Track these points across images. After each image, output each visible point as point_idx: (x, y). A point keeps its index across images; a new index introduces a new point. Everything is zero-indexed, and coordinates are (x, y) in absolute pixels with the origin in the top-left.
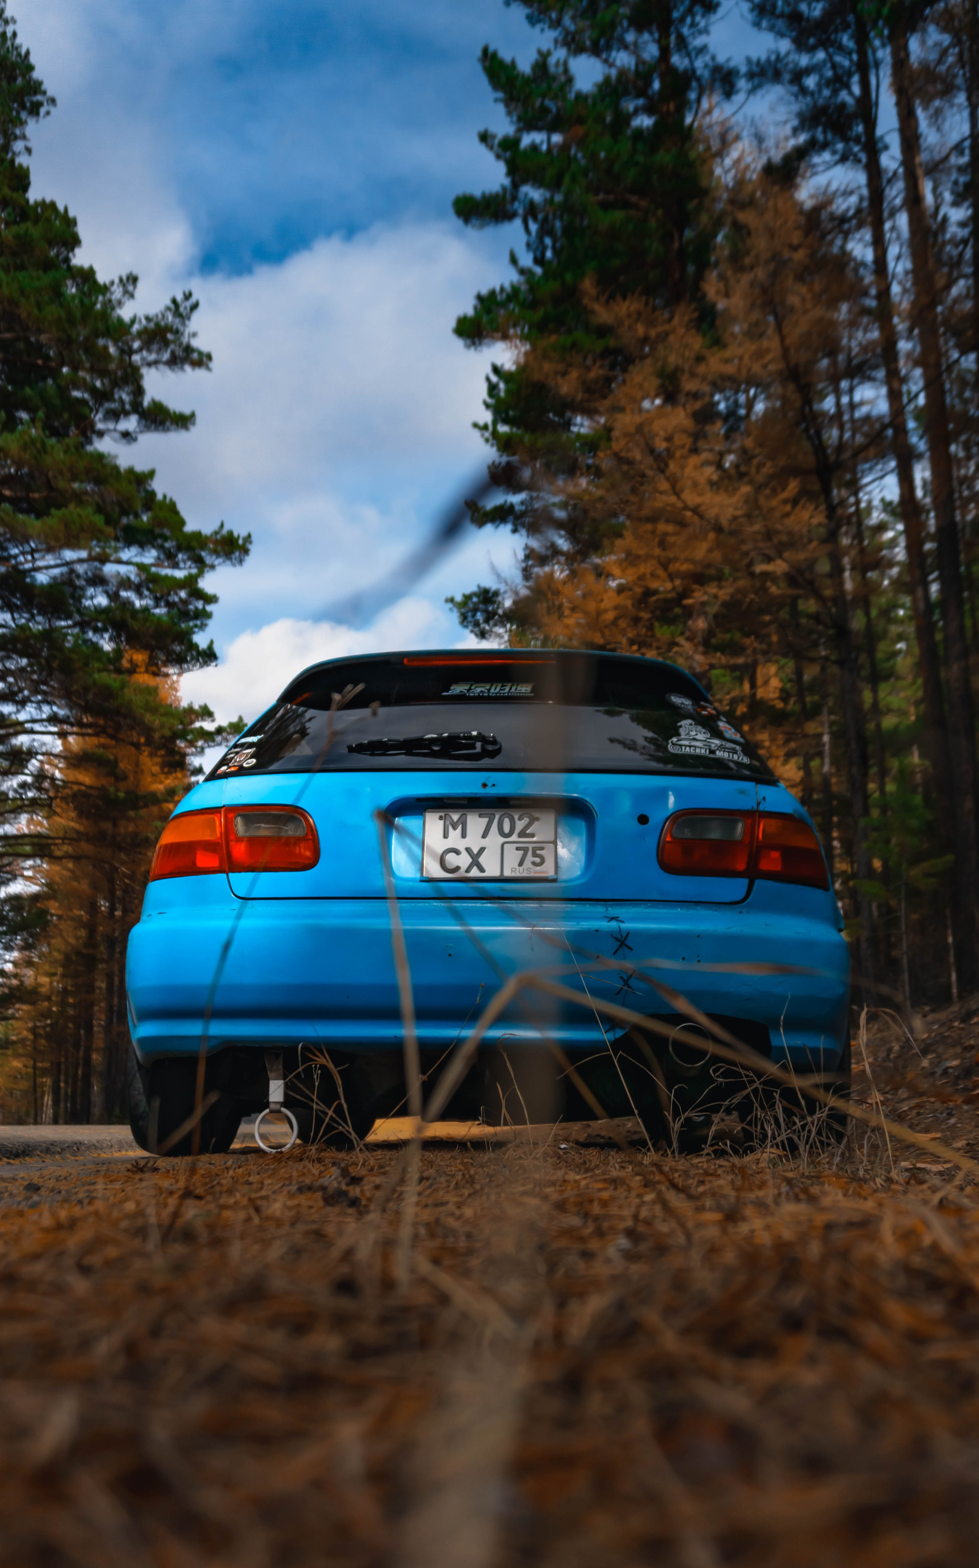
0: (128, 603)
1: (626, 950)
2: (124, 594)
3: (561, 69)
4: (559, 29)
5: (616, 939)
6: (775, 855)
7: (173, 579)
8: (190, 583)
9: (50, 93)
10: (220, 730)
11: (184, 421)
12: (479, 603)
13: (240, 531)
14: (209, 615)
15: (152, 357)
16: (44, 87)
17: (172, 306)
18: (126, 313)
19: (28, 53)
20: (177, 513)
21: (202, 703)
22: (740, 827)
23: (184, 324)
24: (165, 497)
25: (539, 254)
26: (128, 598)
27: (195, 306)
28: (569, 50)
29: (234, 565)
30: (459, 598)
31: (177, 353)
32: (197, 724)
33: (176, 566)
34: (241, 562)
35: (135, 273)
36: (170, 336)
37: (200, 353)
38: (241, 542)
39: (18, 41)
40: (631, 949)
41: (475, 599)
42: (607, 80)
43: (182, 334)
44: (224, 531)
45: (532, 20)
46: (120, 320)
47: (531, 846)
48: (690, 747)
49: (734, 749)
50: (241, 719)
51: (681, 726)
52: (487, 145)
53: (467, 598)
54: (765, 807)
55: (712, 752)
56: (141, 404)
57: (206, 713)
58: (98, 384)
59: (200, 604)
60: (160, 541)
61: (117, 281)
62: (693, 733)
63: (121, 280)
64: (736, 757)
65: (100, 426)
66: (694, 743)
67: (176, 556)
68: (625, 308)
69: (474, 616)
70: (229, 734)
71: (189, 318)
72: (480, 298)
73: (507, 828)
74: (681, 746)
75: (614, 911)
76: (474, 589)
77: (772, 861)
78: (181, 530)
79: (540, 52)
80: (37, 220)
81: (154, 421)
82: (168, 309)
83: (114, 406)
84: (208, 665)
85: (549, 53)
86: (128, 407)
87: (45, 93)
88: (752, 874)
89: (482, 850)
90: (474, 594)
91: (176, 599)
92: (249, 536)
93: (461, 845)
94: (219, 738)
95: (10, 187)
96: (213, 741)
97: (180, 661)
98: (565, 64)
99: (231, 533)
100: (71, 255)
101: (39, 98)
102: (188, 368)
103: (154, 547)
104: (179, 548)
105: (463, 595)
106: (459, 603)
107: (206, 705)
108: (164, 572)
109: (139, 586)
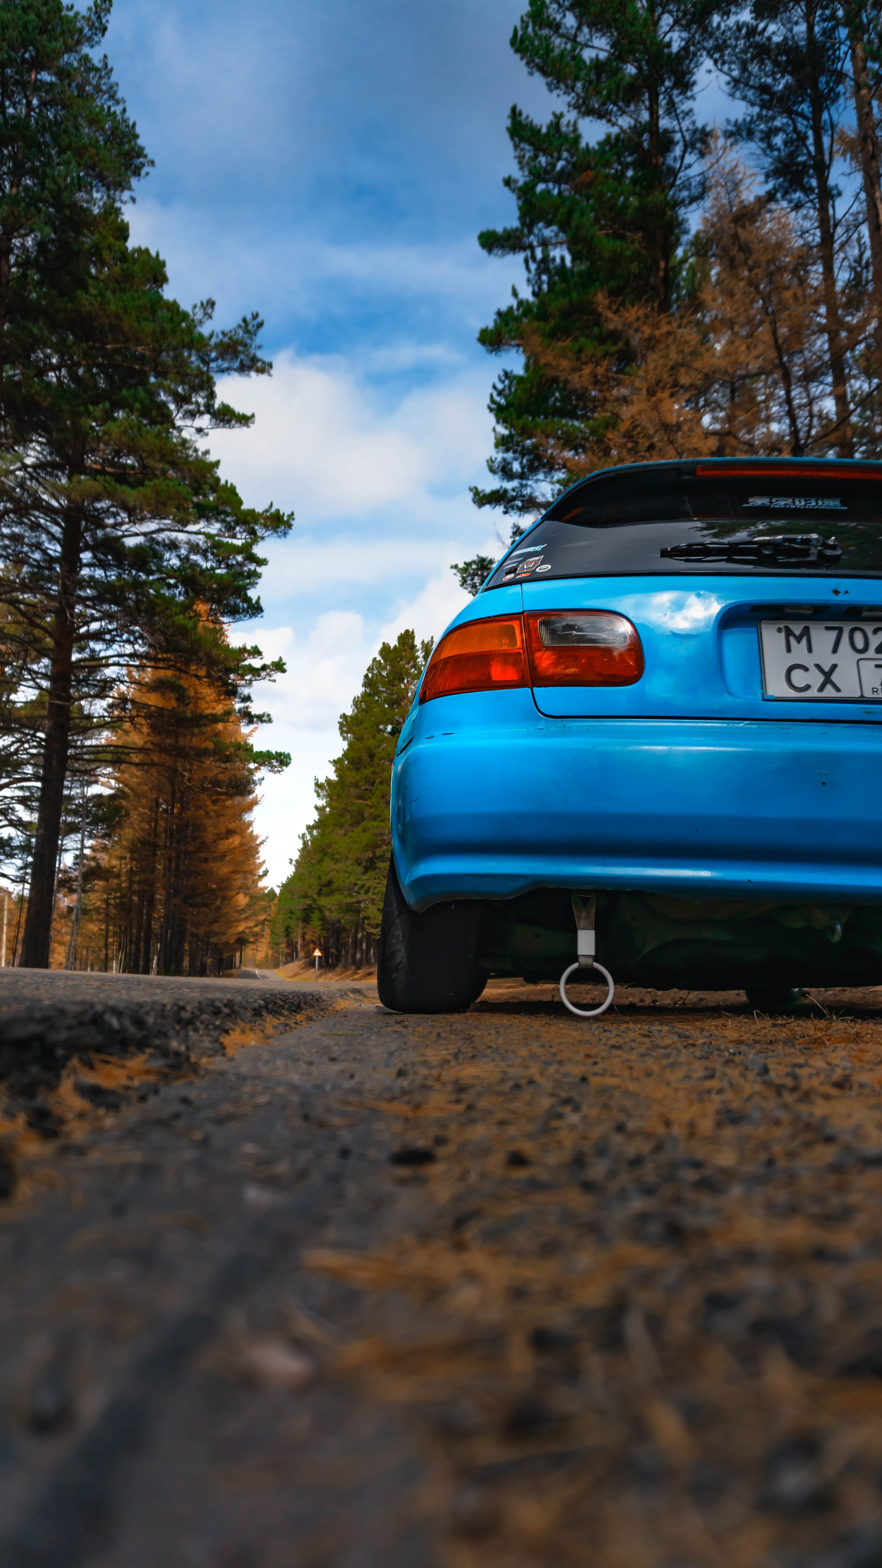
0: (196, 564)
2: (193, 557)
3: (571, 128)
4: (573, 95)
7: (234, 546)
8: (246, 550)
9: (150, 157)
10: (264, 667)
11: (245, 420)
12: (478, 569)
13: (285, 511)
14: (259, 576)
15: (226, 365)
16: (146, 152)
17: (243, 324)
18: (205, 330)
19: (134, 124)
20: (236, 495)
21: (254, 645)
23: (251, 339)
24: (227, 482)
25: (536, 289)
26: (196, 561)
27: (261, 325)
28: (579, 112)
29: (280, 537)
30: (461, 565)
31: (245, 362)
32: (246, 663)
33: (234, 536)
34: (285, 534)
35: (213, 299)
36: (240, 348)
37: (263, 362)
38: (285, 518)
39: (127, 115)
41: (474, 566)
42: (608, 136)
43: (250, 346)
44: (273, 510)
45: (550, 88)
46: (200, 334)
50: (281, 659)
52: (510, 189)
53: (468, 565)
56: (213, 406)
57: (256, 652)
58: (180, 390)
59: (252, 567)
60: (223, 516)
61: (199, 305)
63: (202, 304)
65: (178, 423)
67: (234, 529)
68: (633, 313)
69: (472, 579)
70: (272, 670)
71: (255, 335)
72: (499, 314)
73: (860, 643)
76: (475, 558)
78: (239, 508)
79: (554, 114)
80: (135, 261)
81: (222, 420)
82: (239, 326)
83: (192, 407)
84: (256, 616)
85: (562, 115)
86: (202, 408)
87: (146, 156)
89: (834, 667)
90: (474, 562)
91: (234, 562)
92: (293, 514)
93: (808, 660)
94: (263, 674)
95: (113, 237)
96: (259, 676)
97: (234, 612)
98: (575, 124)
99: (278, 511)
100: (160, 290)
101: (142, 160)
102: (253, 374)
103: (217, 521)
104: (237, 523)
105: (465, 563)
106: (461, 569)
107: (256, 647)
108: (225, 540)
109: (206, 551)
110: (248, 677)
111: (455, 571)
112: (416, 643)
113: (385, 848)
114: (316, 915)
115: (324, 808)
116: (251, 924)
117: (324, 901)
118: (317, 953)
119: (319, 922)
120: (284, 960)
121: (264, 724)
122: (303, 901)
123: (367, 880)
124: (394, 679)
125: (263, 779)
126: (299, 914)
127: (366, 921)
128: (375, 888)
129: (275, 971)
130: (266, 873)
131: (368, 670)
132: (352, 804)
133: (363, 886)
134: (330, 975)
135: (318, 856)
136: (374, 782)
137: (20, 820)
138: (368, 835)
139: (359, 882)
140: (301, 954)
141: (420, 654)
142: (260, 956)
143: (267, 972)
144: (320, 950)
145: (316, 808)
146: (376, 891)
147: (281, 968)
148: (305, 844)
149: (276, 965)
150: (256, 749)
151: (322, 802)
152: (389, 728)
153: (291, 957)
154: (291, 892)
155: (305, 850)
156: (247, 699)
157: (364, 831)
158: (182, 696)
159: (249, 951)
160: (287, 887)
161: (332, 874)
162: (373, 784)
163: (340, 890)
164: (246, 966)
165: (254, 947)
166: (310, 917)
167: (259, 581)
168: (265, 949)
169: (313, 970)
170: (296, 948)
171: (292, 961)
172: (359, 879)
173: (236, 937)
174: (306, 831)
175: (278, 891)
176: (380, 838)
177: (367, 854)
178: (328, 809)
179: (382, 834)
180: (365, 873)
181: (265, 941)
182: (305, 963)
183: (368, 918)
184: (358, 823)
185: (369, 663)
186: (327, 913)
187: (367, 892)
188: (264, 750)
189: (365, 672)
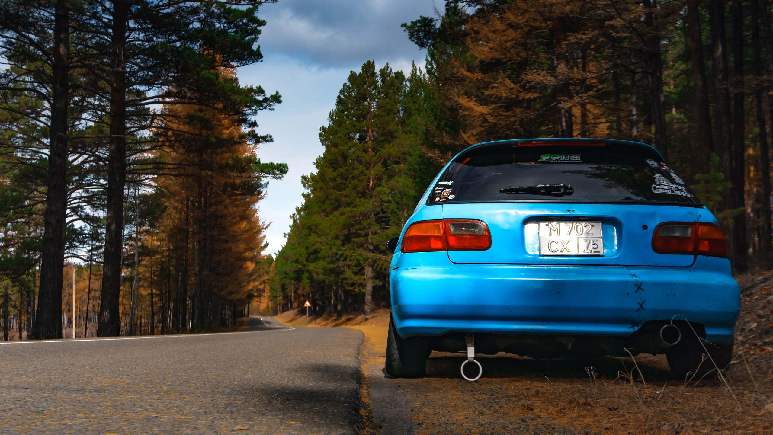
1: (641, 291)
2: (210, 21)
5: (636, 285)
6: (706, 243)
8: (250, 15)
10: (266, 100)
12: (421, 26)
14: (259, 32)
21: (258, 85)
22: (690, 231)
26: (212, 23)
30: (409, 24)
32: (253, 98)
40: (643, 290)
41: (419, 24)
47: (591, 240)
48: (662, 189)
49: (681, 189)
50: (277, 92)
51: (655, 178)
53: (414, 23)
54: (701, 220)
55: (673, 191)
57: (260, 91)
59: (254, 26)
62: (662, 181)
64: (683, 193)
66: (664, 187)
69: (418, 34)
70: (271, 102)
73: (579, 231)
74: (658, 189)
75: (633, 271)
76: (420, 18)
77: (705, 246)
84: (257, 61)
88: (696, 253)
89: (568, 241)
90: (418, 21)
91: (241, 23)
94: (265, 105)
96: (262, 106)
97: (241, 58)
105: (412, 22)
106: (409, 27)
107: (260, 87)
108: (234, 7)
109: (219, 15)
110: (254, 108)
111: (404, 28)
112: (376, 71)
113: (357, 227)
114: (306, 275)
115: (309, 195)
116: (257, 283)
117: (311, 266)
118: (307, 304)
119: (309, 281)
120: (281, 309)
121: (268, 143)
122: (295, 265)
123: (345, 250)
124: (360, 99)
125: (268, 183)
126: (293, 275)
127: (344, 282)
128: (351, 256)
129: (275, 317)
130: (266, 245)
131: (340, 92)
132: (331, 194)
133: (342, 255)
134: (318, 321)
135: (305, 232)
136: (348, 178)
137: (87, 215)
138: (344, 217)
139: (339, 252)
140: (295, 305)
141: (379, 79)
142: (263, 306)
143: (268, 319)
144: (310, 302)
145: (303, 195)
146: (352, 258)
147: (279, 315)
148: (295, 222)
149: (275, 313)
150: (262, 162)
151: (307, 191)
152: (357, 136)
153: (286, 308)
154: (286, 259)
155: (295, 226)
156: (254, 124)
157: (342, 214)
158: (206, 124)
159: (254, 303)
160: (282, 255)
161: (317, 244)
162: (346, 179)
163: (324, 258)
164: (252, 314)
165: (258, 299)
166: (301, 277)
167: (260, 36)
168: (266, 301)
169: (304, 317)
170: (291, 300)
171: (287, 309)
172: (340, 250)
173: (246, 295)
174: (295, 212)
175: (274, 257)
176: (354, 219)
177: (344, 232)
178: (312, 196)
179: (354, 217)
180: (343, 245)
181: (267, 294)
182: (298, 311)
183: (346, 279)
184: (336, 208)
185: (341, 87)
186: (315, 276)
187: (345, 259)
188: (268, 162)
189: (338, 94)
